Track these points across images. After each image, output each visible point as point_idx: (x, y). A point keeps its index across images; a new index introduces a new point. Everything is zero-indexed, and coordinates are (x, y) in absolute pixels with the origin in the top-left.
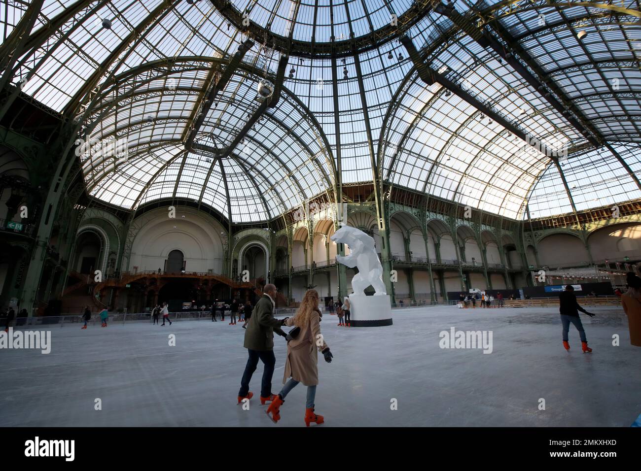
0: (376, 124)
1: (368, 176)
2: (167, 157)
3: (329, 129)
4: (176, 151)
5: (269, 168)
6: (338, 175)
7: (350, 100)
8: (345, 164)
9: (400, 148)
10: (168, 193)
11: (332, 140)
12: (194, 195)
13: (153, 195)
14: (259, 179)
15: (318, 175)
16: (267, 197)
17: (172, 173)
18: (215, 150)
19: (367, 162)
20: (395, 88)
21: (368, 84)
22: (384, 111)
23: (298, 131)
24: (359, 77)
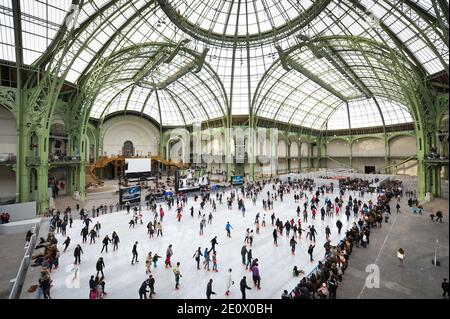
0: (254, 85)
1: (246, 112)
3: (227, 86)
5: (187, 98)
6: (229, 110)
7: (241, 70)
8: (234, 105)
9: (264, 98)
10: (122, 108)
11: (228, 91)
13: (112, 109)
14: (179, 103)
15: (217, 107)
16: (184, 113)
18: (153, 84)
19: (246, 105)
20: (267, 67)
21: (252, 63)
22: (260, 79)
23: (209, 83)
24: (248, 58)
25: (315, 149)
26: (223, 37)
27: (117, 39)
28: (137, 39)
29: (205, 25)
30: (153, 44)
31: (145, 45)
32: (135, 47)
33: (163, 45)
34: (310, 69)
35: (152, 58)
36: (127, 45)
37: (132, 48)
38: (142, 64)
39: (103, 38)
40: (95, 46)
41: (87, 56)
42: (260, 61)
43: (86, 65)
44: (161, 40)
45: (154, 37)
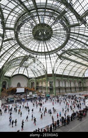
0: (53, 64)
1: (51, 73)
2: (17, 68)
3: (45, 65)
4: (18, 67)
6: (47, 72)
7: (48, 61)
9: (57, 68)
10: (17, 73)
12: (22, 73)
13: (14, 74)
15: (43, 72)
16: (35, 74)
17: (18, 70)
18: (25, 66)
19: (51, 71)
20: (56, 59)
22: (55, 63)
24: (50, 57)
25: (81, 84)
26: (41, 53)
27: (12, 57)
28: (17, 56)
29: (36, 50)
30: (22, 57)
31: (19, 57)
32: (17, 58)
33: (24, 57)
34: (71, 58)
35: (23, 60)
36: (14, 58)
37: (16, 58)
38: (21, 62)
39: (8, 57)
40: (6, 59)
41: (4, 62)
42: (53, 58)
43: (4, 64)
44: (24, 55)
45: (22, 55)
